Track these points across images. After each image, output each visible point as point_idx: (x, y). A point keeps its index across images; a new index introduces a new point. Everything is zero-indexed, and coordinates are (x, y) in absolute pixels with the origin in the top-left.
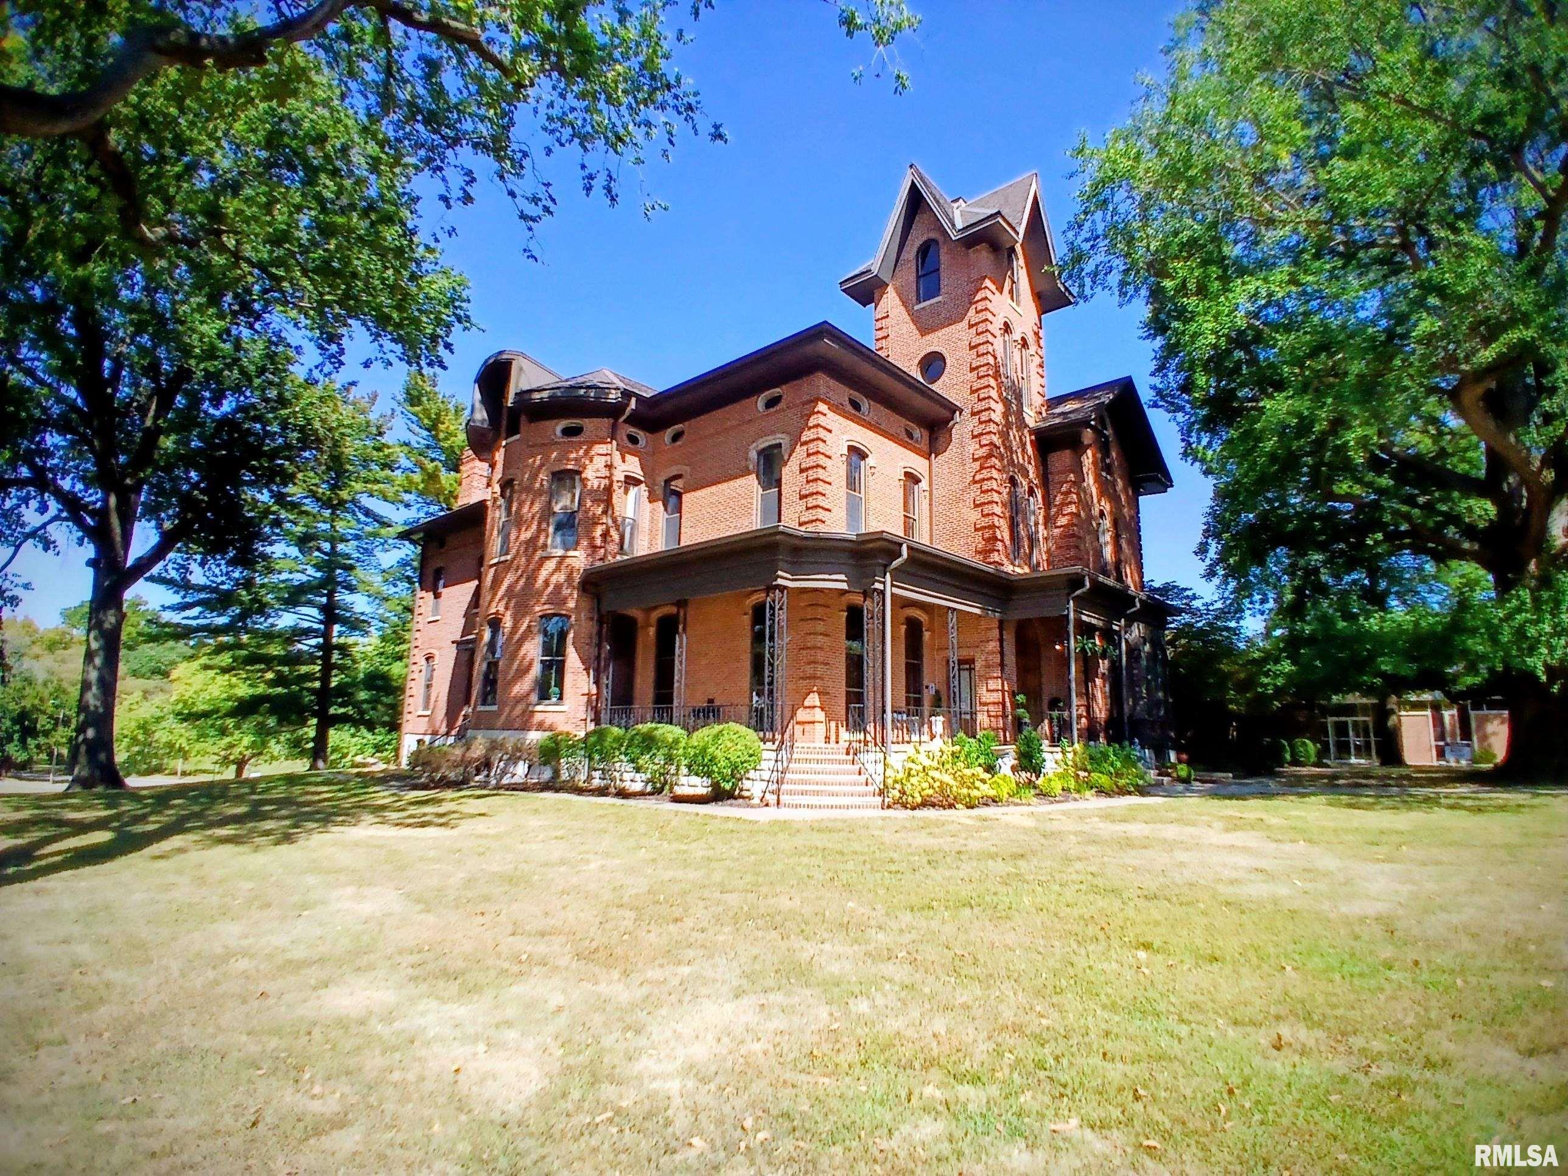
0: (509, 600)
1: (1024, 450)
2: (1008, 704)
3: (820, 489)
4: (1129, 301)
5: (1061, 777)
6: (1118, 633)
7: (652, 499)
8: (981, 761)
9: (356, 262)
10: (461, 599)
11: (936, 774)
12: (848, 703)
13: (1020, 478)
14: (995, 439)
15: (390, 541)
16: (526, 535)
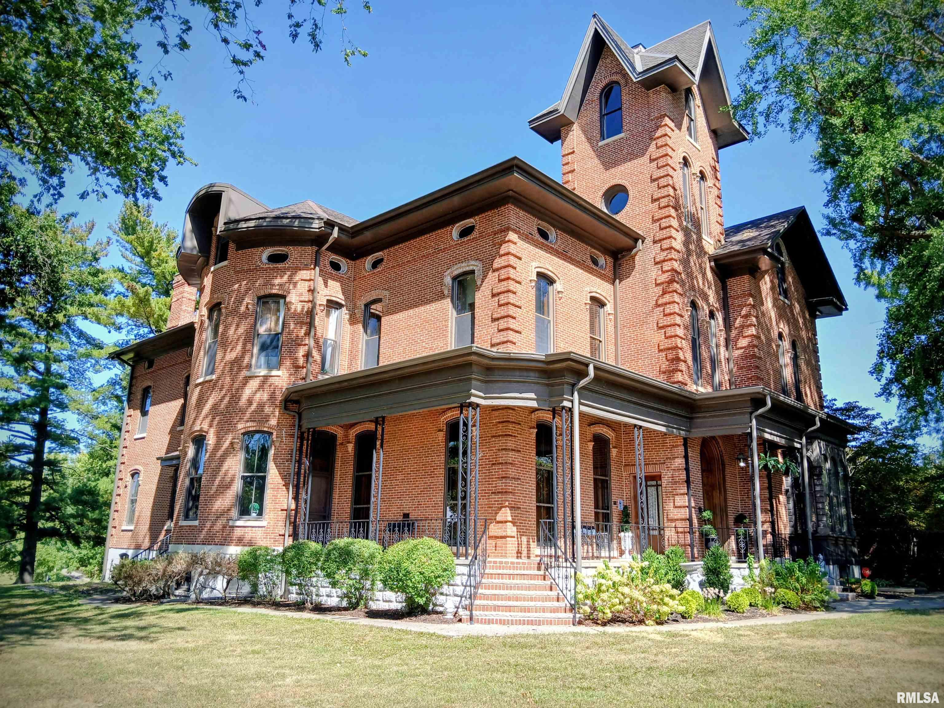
0: (214, 418)
1: (704, 275)
2: (695, 521)
3: (511, 313)
4: (801, 137)
5: (749, 592)
6: (800, 450)
7: (353, 321)
8: (670, 577)
9: (79, 103)
10: (167, 417)
11: (626, 590)
12: (539, 517)
13: (700, 302)
14: (676, 265)
15: (102, 362)
16: (231, 356)
